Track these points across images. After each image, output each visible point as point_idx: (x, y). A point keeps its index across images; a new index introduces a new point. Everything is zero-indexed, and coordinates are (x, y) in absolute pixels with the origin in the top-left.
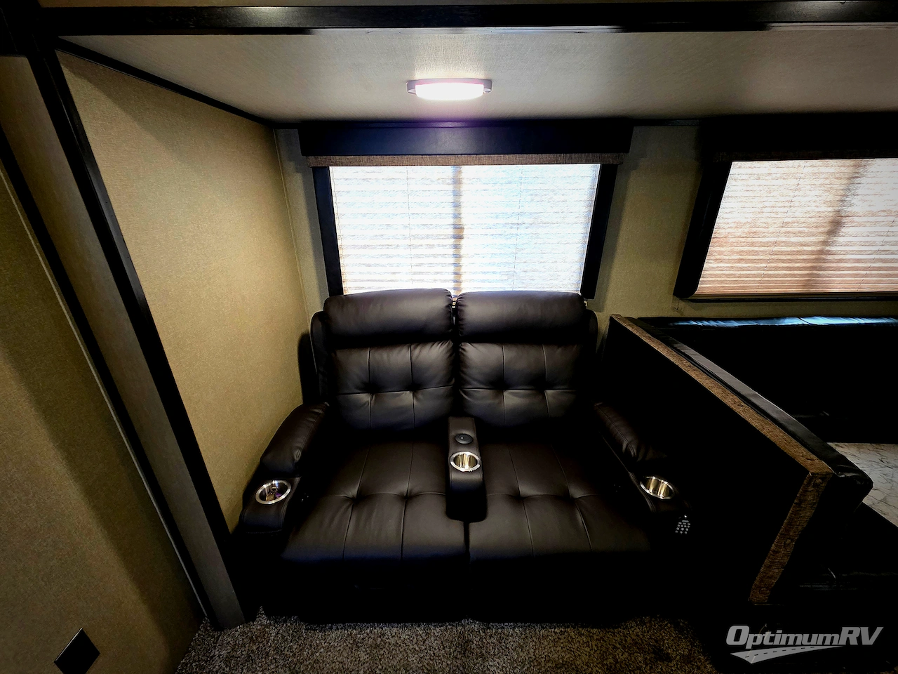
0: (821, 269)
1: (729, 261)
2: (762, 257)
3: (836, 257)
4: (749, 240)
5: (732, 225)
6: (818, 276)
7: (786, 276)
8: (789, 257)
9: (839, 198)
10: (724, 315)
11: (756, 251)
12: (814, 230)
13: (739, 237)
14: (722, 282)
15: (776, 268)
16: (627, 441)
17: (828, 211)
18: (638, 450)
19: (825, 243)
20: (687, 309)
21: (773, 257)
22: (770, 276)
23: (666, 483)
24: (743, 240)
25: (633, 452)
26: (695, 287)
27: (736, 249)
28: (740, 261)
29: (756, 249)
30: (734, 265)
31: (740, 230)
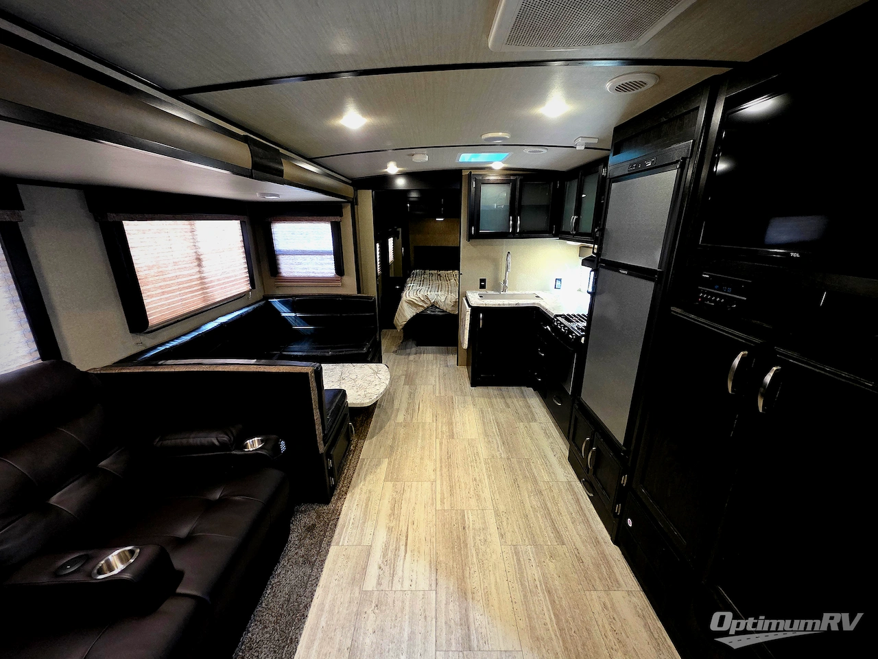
0: (206, 288)
1: (157, 295)
2: (174, 288)
3: (209, 280)
4: (161, 277)
5: (145, 268)
6: (207, 293)
7: (192, 297)
8: (188, 285)
9: (192, 244)
10: (175, 335)
11: (169, 285)
12: (191, 265)
13: (154, 276)
14: (160, 312)
15: (186, 293)
16: (213, 439)
17: (191, 252)
18: (227, 435)
19: (200, 272)
20: (147, 341)
21: (180, 286)
22: (185, 299)
23: (256, 439)
24: (157, 278)
25: (225, 438)
26: (147, 322)
27: (157, 285)
28: (163, 293)
29: (168, 283)
30: (162, 297)
31: (152, 271)
